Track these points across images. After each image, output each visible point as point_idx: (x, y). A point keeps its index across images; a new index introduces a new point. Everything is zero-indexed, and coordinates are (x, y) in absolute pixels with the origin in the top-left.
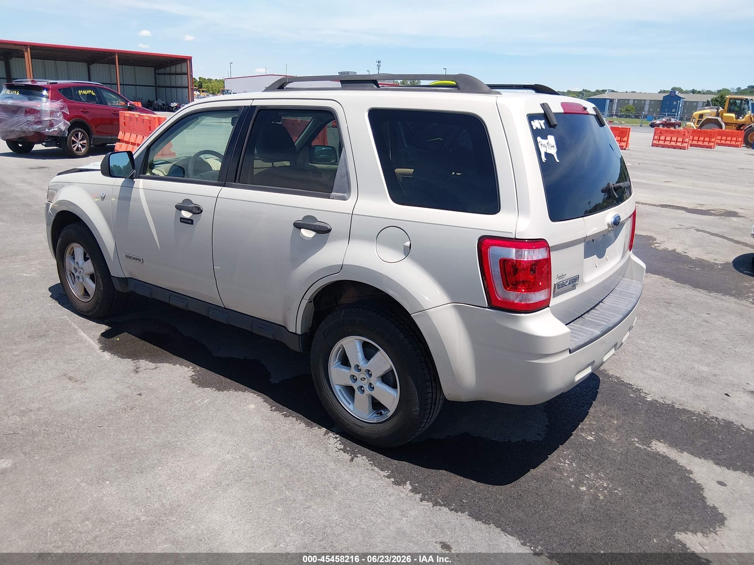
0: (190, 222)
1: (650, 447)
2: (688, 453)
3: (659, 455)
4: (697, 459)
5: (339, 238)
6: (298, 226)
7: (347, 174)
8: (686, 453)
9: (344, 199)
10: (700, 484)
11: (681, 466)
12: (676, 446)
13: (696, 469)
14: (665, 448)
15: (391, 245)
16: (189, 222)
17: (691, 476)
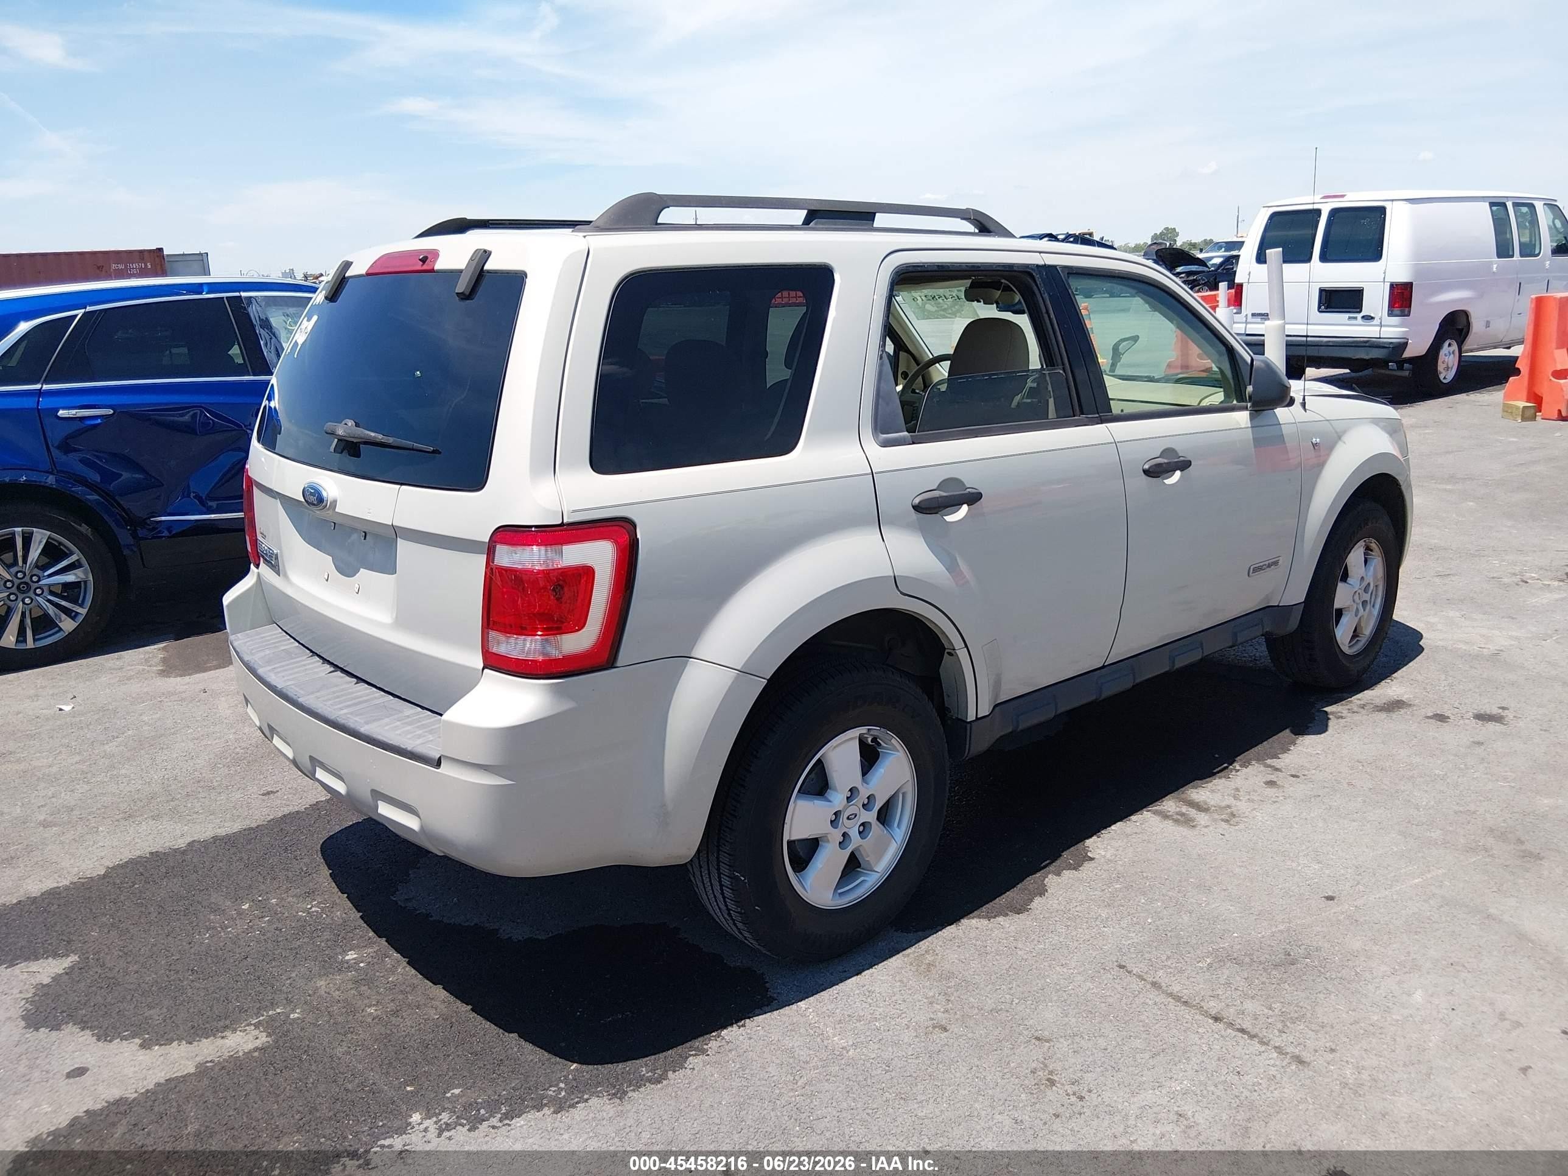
1: (256, 1026)
2: (189, 1075)
3: (226, 1027)
4: (161, 1076)
8: (192, 1070)
10: (110, 1041)
11: (170, 1041)
12: (223, 1068)
13: (141, 1058)
14: (233, 1045)
17: (138, 1041)
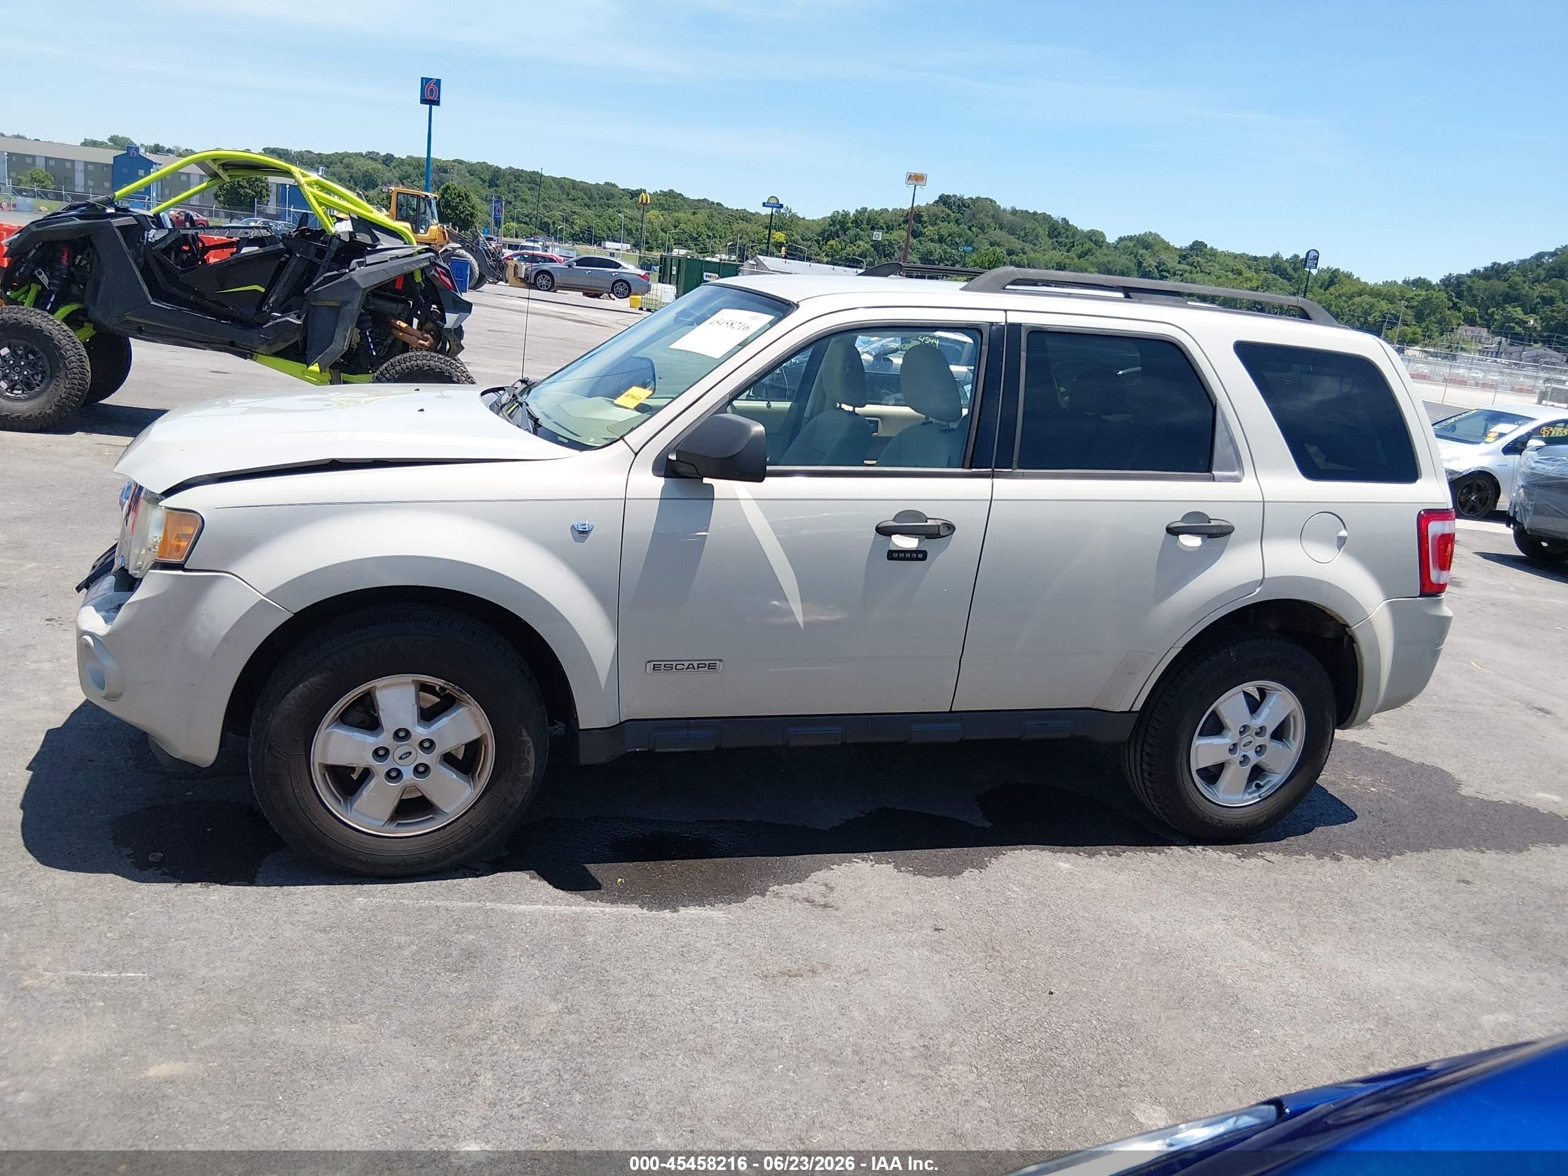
0: (920, 556)
5: (1246, 540)
6: (1173, 531)
7: (1232, 441)
9: (1237, 480)
15: (1321, 538)
16: (917, 555)
